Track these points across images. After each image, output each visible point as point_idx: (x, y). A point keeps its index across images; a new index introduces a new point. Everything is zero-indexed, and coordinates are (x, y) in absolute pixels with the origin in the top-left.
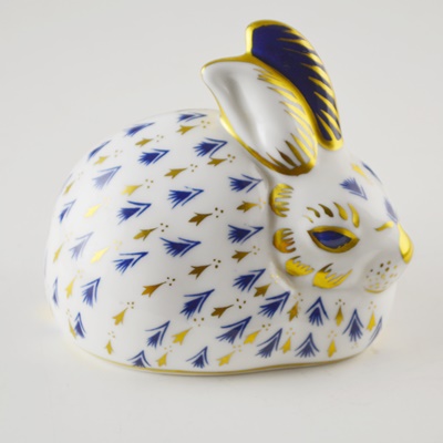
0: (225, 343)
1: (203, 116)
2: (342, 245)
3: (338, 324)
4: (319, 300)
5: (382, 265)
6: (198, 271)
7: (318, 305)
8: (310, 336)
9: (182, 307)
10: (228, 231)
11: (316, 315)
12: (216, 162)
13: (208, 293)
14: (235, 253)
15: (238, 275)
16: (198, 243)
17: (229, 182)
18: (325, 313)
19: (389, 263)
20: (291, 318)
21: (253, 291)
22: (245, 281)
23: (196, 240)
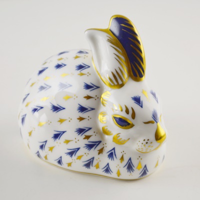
0: (69, 156)
1: (87, 53)
2: (126, 126)
3: (121, 162)
4: (114, 149)
5: (144, 140)
6: (61, 121)
7: (113, 151)
8: (108, 164)
9: (53, 136)
10: (78, 106)
11: (111, 155)
12: (82, 74)
13: (64, 132)
14: (79, 117)
15: (78, 127)
16: (64, 109)
17: (83, 84)
18: (115, 155)
19: (148, 140)
20: (99, 154)
21: (83, 136)
22: (81, 131)
23: (64, 107)
